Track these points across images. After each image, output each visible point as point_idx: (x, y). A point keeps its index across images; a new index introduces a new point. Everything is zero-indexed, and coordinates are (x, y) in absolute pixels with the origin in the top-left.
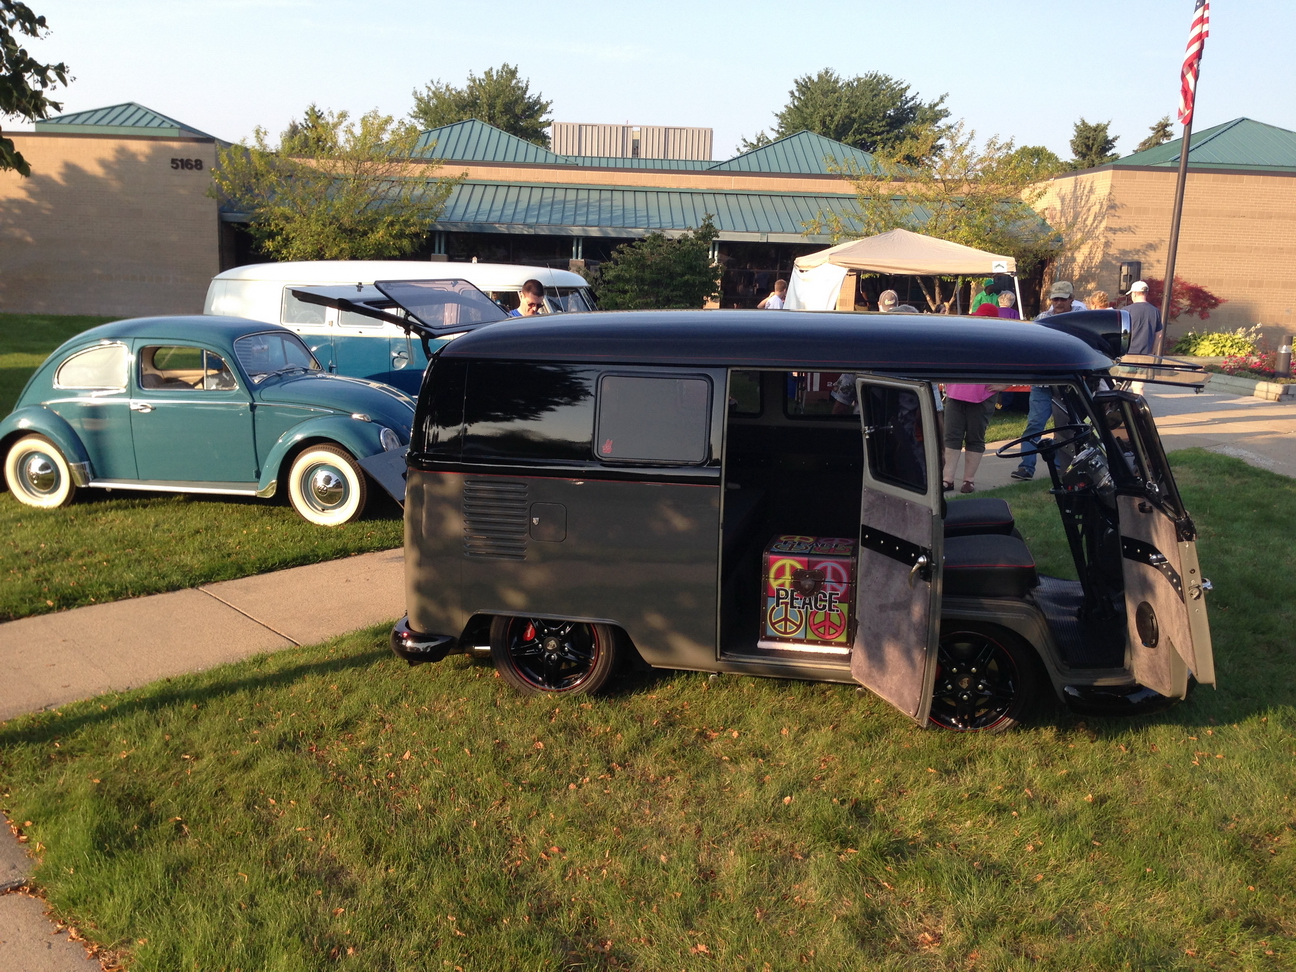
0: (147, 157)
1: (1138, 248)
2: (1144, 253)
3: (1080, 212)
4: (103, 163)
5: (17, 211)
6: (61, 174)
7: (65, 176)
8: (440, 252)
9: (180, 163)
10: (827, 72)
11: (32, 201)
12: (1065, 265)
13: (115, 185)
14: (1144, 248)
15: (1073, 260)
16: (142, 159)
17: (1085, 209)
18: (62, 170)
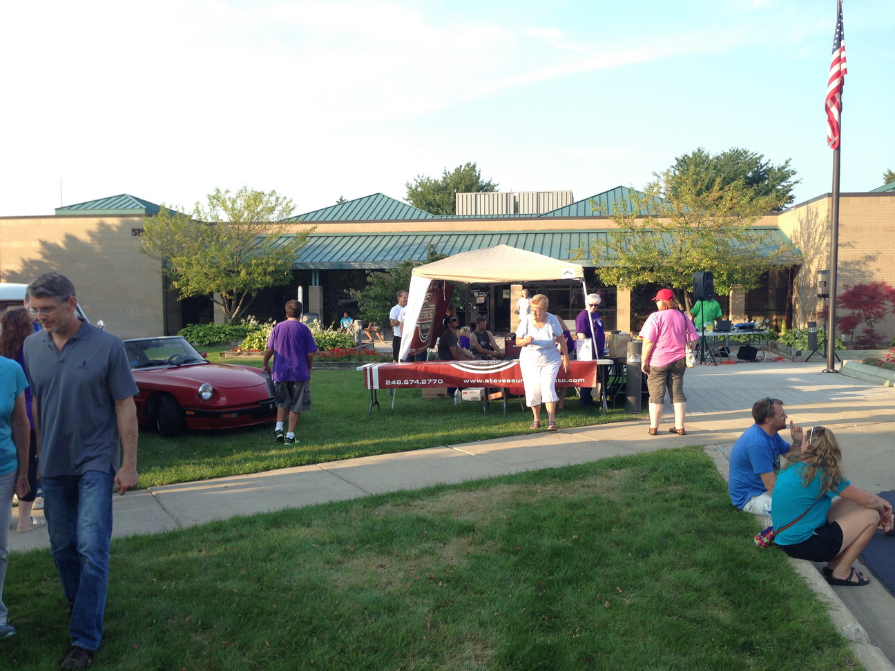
0: (118, 227)
1: (858, 259)
2: (864, 264)
3: (811, 233)
4: (90, 233)
5: (36, 268)
6: (63, 242)
7: (66, 244)
8: (316, 285)
9: (137, 232)
10: (699, 151)
11: (46, 261)
12: (804, 276)
13: (97, 247)
14: (864, 259)
15: (810, 271)
16: (114, 229)
17: (814, 230)
18: (64, 239)
